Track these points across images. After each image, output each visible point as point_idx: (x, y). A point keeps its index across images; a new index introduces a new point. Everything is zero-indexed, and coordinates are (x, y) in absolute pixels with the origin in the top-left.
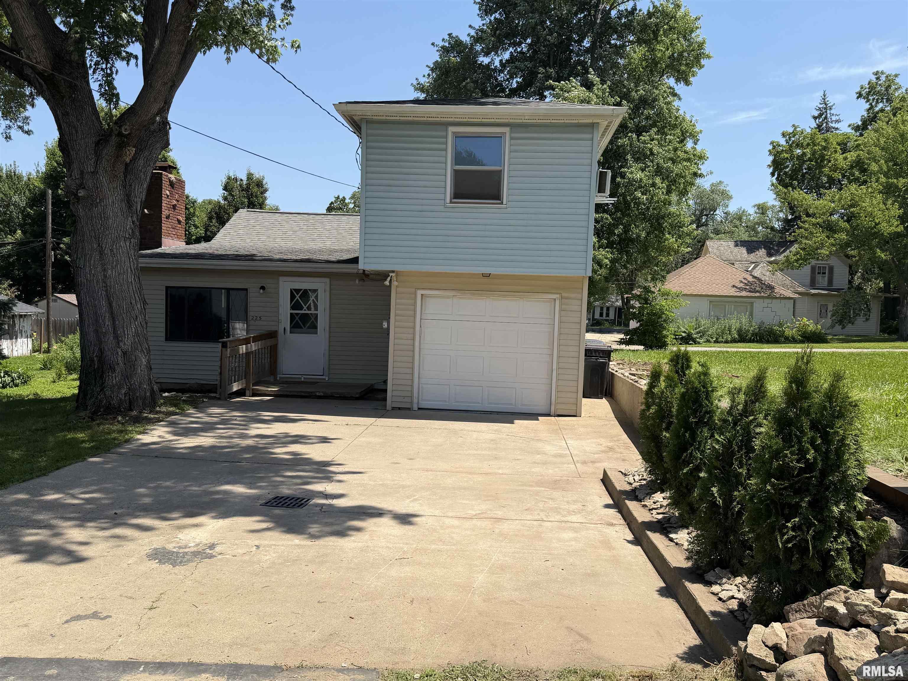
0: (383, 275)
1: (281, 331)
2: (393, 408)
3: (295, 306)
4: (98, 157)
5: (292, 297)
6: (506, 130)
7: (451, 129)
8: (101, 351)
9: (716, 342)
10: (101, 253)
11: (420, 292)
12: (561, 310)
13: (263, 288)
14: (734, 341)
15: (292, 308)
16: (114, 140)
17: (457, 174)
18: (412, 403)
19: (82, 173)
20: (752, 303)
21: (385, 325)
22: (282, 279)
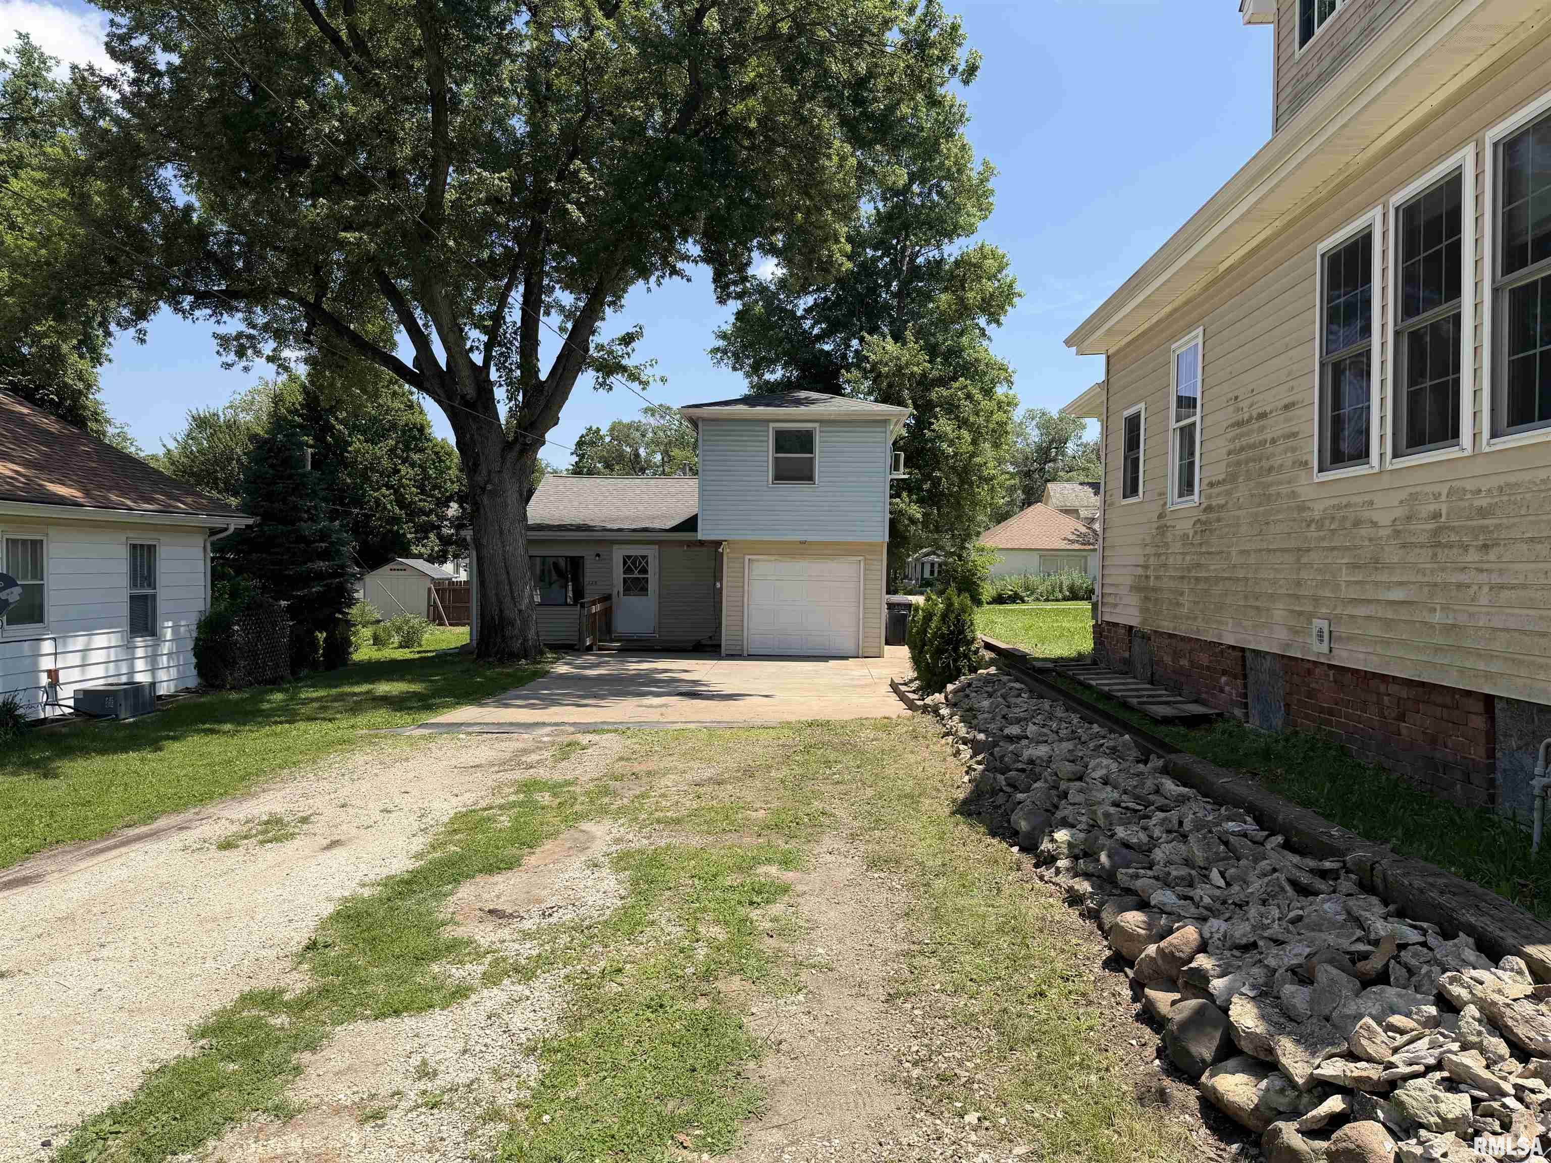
0: (718, 543)
1: (615, 593)
2: (727, 655)
3: (628, 570)
4: (503, 458)
5: (625, 563)
6: (817, 425)
7: (772, 425)
8: (501, 611)
9: (1047, 600)
10: (501, 533)
11: (747, 557)
12: (865, 570)
13: (598, 555)
14: (1065, 599)
15: (625, 573)
16: (518, 447)
17: (776, 460)
18: (742, 650)
19: (489, 472)
20: (1086, 557)
21: (718, 585)
22: (615, 547)
